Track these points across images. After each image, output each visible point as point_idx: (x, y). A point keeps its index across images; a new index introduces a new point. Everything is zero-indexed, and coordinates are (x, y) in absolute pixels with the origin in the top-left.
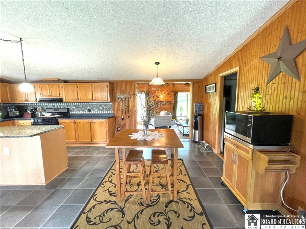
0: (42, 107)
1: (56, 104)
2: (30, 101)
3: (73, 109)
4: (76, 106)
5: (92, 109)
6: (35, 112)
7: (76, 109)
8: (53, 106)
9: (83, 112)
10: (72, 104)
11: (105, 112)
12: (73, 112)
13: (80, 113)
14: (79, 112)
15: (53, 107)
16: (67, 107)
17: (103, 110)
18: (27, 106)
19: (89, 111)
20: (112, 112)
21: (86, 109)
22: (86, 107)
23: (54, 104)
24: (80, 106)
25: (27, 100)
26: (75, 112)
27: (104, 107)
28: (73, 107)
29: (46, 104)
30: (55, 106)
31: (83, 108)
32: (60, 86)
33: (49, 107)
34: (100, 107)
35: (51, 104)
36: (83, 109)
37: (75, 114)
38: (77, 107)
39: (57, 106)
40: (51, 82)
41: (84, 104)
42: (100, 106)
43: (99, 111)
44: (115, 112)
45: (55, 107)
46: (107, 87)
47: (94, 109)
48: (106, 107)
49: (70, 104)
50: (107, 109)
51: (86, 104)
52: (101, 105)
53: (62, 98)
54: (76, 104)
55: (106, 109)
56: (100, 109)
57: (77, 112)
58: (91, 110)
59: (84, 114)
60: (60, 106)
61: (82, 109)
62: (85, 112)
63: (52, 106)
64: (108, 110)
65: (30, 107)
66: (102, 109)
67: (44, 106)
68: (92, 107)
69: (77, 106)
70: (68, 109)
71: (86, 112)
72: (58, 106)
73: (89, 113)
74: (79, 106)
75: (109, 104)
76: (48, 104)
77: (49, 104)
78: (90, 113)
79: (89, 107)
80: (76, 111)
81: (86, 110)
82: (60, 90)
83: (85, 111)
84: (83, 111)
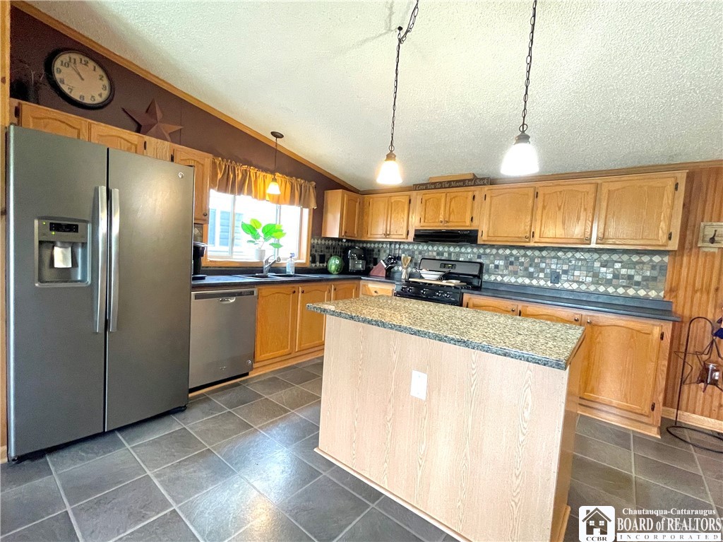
0: (411, 253)
1: (446, 249)
2: (393, 236)
3: (497, 267)
4: (506, 257)
5: (565, 272)
6: (393, 267)
7: (506, 267)
8: (438, 254)
9: (527, 281)
10: (494, 251)
11: (621, 291)
12: (493, 278)
13: (516, 282)
14: (513, 280)
15: (438, 258)
16: (479, 260)
17: (615, 282)
18: (379, 251)
19: (556, 278)
20: (662, 294)
21: (542, 270)
22: (543, 265)
23: (441, 249)
24: (522, 260)
25: (388, 233)
26: (499, 278)
27: (623, 271)
28: (497, 262)
29: (420, 247)
30: (443, 255)
31: (531, 266)
32: (477, 194)
33: (426, 255)
34: (603, 270)
35: (435, 248)
36: (531, 270)
37: (502, 284)
38: (512, 263)
39: (450, 254)
40: (453, 184)
41: (537, 253)
42: (604, 267)
43: (596, 283)
44: (676, 296)
45: (443, 258)
46: (676, 188)
47: (577, 273)
48: (632, 272)
49: (488, 251)
50: (638, 278)
51: (544, 253)
52: (606, 261)
53: (477, 231)
54: (508, 252)
55: (630, 277)
56: (601, 276)
57: (506, 279)
58: (564, 277)
59: (531, 286)
60: (459, 254)
61: (526, 269)
62: (534, 282)
63: (435, 254)
64: (638, 284)
65: (385, 251)
66: (610, 276)
67: (417, 253)
68: (565, 267)
69: (512, 259)
70: (481, 265)
71: (542, 283)
72: (453, 254)
73: (550, 284)
74: (517, 258)
75: (651, 260)
76: (425, 248)
77: (430, 248)
78: (557, 285)
79: (553, 267)
80: (502, 276)
81: (542, 275)
82: (475, 205)
83: (538, 278)
84: (531, 276)
